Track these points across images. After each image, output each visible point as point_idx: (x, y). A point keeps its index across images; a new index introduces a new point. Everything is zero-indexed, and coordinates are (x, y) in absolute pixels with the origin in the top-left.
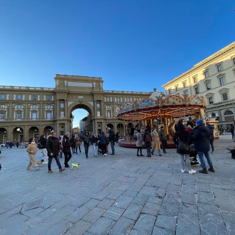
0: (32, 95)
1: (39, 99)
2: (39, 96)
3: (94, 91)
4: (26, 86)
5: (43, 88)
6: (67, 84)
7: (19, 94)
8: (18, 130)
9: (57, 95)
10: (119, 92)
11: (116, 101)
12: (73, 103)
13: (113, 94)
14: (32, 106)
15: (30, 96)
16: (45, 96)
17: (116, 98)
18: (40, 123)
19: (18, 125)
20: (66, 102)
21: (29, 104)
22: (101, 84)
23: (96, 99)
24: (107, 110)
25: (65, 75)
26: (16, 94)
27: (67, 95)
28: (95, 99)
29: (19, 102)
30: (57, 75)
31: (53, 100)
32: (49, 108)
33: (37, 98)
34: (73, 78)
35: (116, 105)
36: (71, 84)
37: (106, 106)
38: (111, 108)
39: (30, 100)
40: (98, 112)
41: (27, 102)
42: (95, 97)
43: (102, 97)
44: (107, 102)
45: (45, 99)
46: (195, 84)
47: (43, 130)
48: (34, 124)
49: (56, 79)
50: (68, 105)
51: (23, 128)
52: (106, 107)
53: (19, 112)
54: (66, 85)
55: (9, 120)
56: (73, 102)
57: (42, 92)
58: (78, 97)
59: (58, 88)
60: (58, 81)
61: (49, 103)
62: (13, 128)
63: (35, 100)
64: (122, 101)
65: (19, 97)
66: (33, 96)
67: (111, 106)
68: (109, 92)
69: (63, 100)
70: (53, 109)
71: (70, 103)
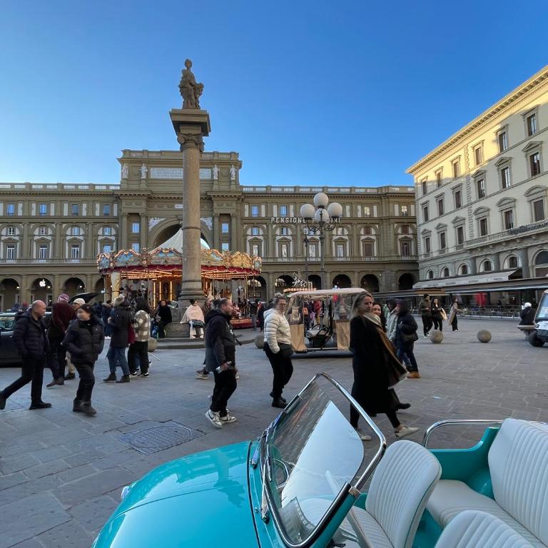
0: (69, 202)
1: (84, 213)
2: (85, 206)
3: (214, 189)
4: (56, 183)
5: (94, 185)
6: (148, 174)
7: (44, 202)
8: (42, 284)
9: (124, 203)
10: (286, 190)
11: (275, 215)
12: (162, 221)
13: (268, 196)
14: (70, 229)
15: (66, 206)
16: (98, 206)
17: (275, 207)
18: (86, 269)
19: (40, 272)
20: (143, 220)
21: (64, 225)
22: (233, 170)
23: (217, 211)
24: (249, 238)
25: (143, 152)
26: (38, 203)
27: (147, 201)
28: (215, 211)
29: (43, 221)
30: (125, 152)
31: (115, 214)
32: (106, 234)
33: (81, 211)
34: (162, 157)
35: (274, 226)
36: (156, 173)
37: (247, 229)
38: (261, 233)
39: (67, 215)
40: (223, 245)
41: (60, 219)
42: (215, 205)
43: (234, 205)
44: (250, 218)
45: (97, 214)
46: (478, 168)
47: (94, 286)
48: (74, 273)
49: (122, 161)
50: (150, 228)
51: (50, 279)
52: (249, 232)
53: (43, 243)
54: (144, 176)
55: (24, 262)
56: (162, 219)
57: (91, 194)
58: (173, 206)
59: (125, 186)
60: (125, 166)
61: (106, 221)
62: (32, 279)
63: (77, 214)
64: (292, 215)
65: (43, 209)
66: (71, 204)
67: (263, 228)
68: (257, 189)
69: (137, 214)
70: (116, 236)
71: (154, 222)
